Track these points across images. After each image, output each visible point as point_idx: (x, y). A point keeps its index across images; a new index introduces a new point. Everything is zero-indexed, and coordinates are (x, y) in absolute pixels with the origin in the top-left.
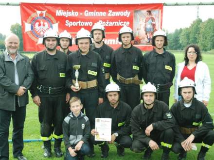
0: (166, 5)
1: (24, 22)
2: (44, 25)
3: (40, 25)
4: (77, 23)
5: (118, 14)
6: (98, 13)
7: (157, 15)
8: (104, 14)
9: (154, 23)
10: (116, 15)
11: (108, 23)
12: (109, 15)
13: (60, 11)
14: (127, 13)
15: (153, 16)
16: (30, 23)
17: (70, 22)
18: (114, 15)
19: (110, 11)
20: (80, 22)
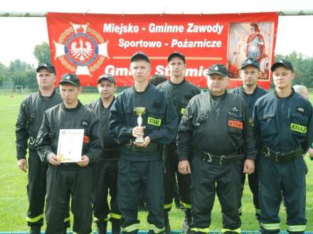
0: (284, 15)
1: (54, 42)
2: (85, 46)
3: (78, 46)
4: (137, 42)
5: (203, 29)
6: (171, 27)
7: (268, 31)
8: (180, 29)
9: (262, 43)
10: (200, 31)
11: (186, 42)
12: (189, 30)
13: (110, 25)
14: (218, 28)
15: (261, 33)
16: (63, 43)
17: (126, 42)
18: (197, 31)
19: (191, 25)
20: (141, 42)
